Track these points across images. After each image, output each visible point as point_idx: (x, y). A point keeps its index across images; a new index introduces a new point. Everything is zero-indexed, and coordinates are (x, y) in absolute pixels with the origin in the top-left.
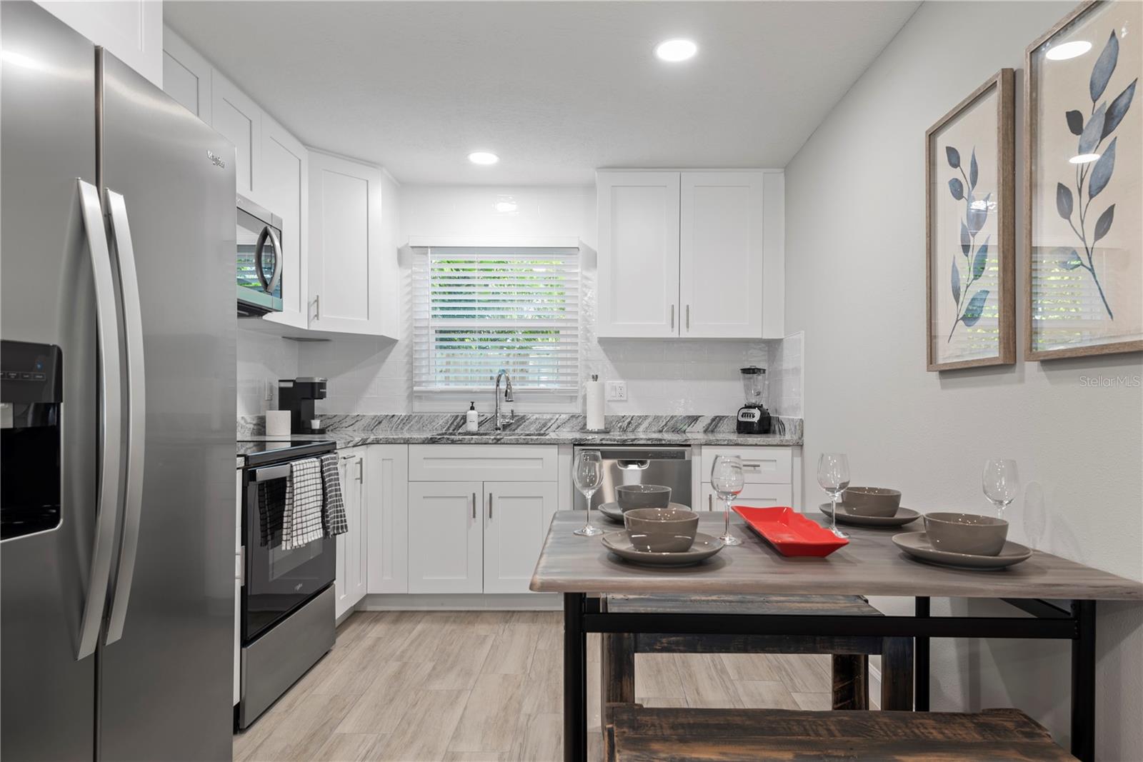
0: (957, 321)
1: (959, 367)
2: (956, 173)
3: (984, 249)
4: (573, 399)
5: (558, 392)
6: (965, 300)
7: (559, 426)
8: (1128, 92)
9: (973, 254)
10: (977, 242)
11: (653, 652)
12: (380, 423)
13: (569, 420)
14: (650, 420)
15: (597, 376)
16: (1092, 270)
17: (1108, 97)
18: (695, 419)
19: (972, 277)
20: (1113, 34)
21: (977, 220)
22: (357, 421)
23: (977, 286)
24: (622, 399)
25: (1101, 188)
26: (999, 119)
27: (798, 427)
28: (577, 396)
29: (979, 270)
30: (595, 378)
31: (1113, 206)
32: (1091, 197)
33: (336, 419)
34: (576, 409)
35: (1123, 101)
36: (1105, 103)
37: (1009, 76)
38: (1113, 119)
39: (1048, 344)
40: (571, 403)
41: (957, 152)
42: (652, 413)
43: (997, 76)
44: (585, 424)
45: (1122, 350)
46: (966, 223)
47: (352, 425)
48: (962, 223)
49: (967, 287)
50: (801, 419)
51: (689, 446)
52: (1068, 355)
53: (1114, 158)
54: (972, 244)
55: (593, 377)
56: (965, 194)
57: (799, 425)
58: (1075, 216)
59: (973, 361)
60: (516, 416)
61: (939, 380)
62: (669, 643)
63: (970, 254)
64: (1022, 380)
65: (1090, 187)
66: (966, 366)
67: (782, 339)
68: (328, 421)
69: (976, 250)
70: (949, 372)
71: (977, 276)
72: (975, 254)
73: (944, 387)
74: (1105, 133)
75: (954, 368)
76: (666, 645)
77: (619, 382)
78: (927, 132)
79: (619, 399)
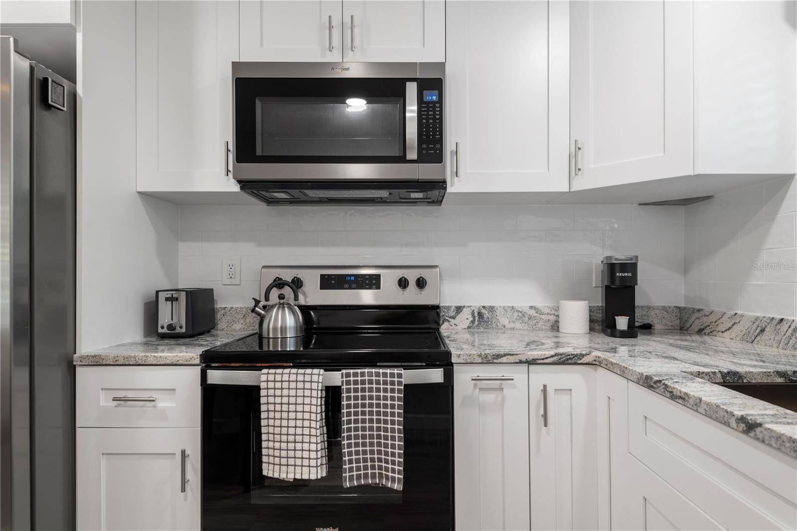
12: (763, 331)
22: (735, 323)
33: (713, 318)
47: (728, 329)
68: (705, 319)
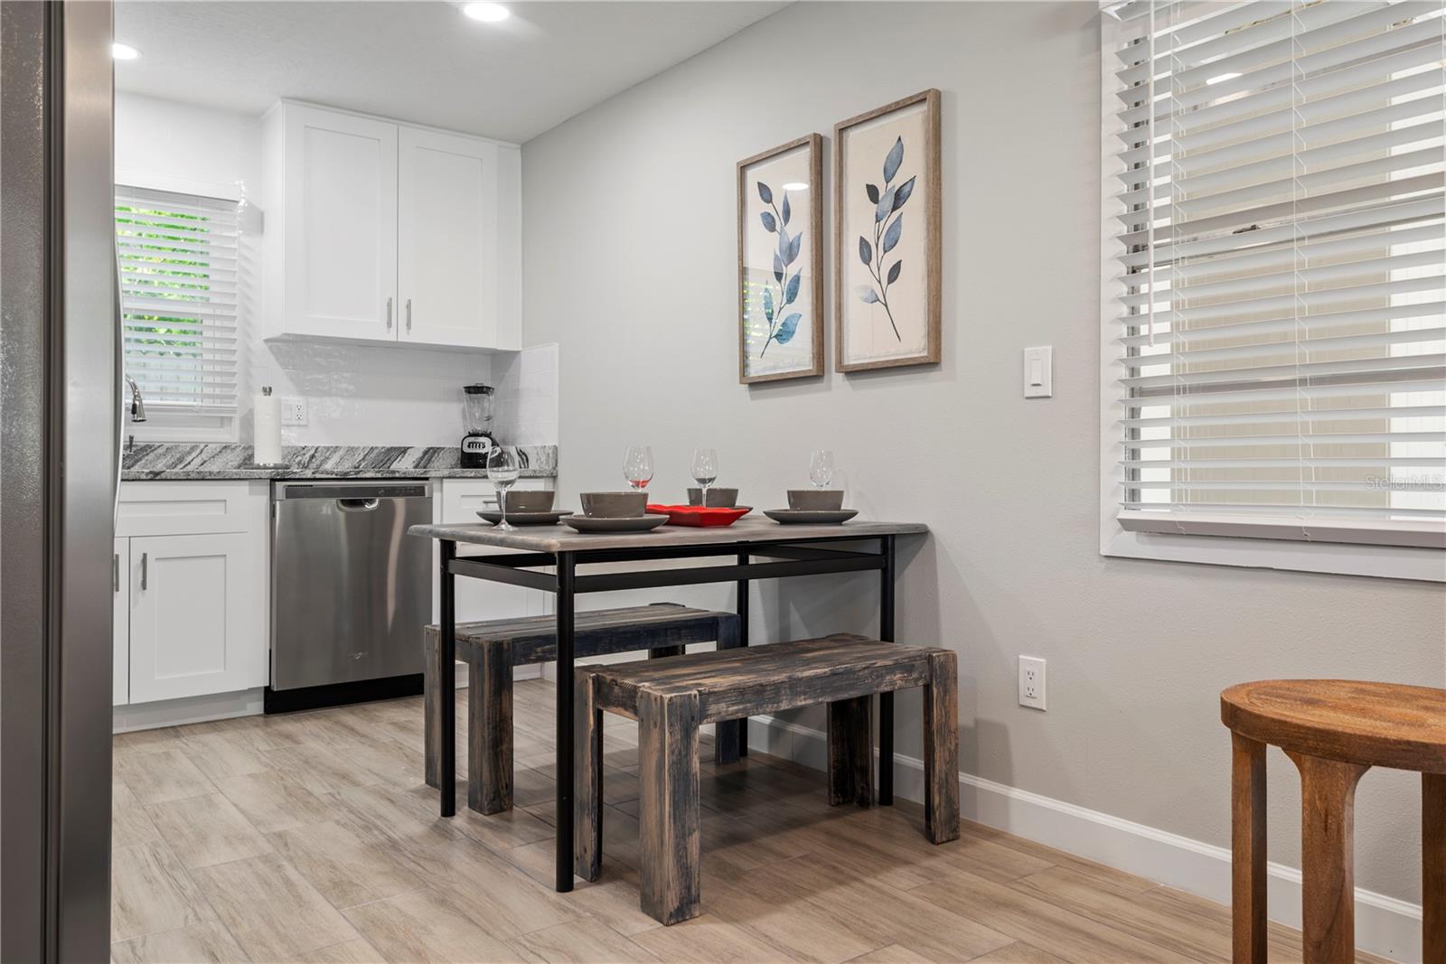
0: (771, 338)
1: (774, 378)
2: (768, 208)
3: (797, 280)
4: (224, 421)
5: (207, 411)
6: (779, 321)
7: (205, 462)
8: (910, 183)
9: (786, 281)
10: (790, 271)
11: (529, 663)
13: (220, 452)
14: (341, 452)
15: (270, 389)
16: (886, 305)
17: (897, 182)
18: (403, 451)
19: (785, 301)
20: (900, 139)
21: (790, 252)
23: (789, 310)
24: (302, 423)
25: (892, 247)
26: (811, 174)
27: (551, 455)
28: (231, 418)
29: (792, 295)
30: (268, 391)
31: (900, 262)
32: (885, 252)
34: (231, 435)
35: (907, 189)
36: (894, 186)
37: (818, 140)
38: (900, 199)
39: (854, 357)
40: (221, 427)
41: (768, 188)
42: (344, 443)
43: (809, 136)
44: (251, 457)
45: (907, 363)
46: (778, 253)
48: (775, 253)
49: (781, 309)
50: (555, 446)
51: (427, 479)
52: (870, 367)
53: (900, 227)
54: (784, 272)
55: (265, 390)
56: (778, 227)
57: (553, 453)
58: (873, 263)
59: (788, 373)
60: (134, 446)
61: (748, 392)
62: (544, 652)
63: (783, 281)
64: (829, 389)
65: (884, 245)
66: (782, 378)
67: (519, 352)
69: (789, 279)
70: (757, 385)
71: (790, 300)
72: (787, 283)
73: (752, 398)
74: (895, 208)
75: (769, 379)
76: (540, 654)
77: (295, 399)
78: (738, 164)
79: (296, 423)
